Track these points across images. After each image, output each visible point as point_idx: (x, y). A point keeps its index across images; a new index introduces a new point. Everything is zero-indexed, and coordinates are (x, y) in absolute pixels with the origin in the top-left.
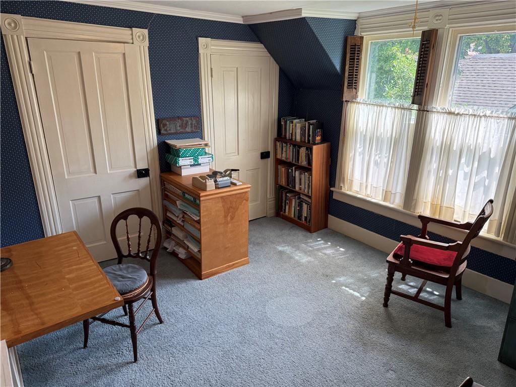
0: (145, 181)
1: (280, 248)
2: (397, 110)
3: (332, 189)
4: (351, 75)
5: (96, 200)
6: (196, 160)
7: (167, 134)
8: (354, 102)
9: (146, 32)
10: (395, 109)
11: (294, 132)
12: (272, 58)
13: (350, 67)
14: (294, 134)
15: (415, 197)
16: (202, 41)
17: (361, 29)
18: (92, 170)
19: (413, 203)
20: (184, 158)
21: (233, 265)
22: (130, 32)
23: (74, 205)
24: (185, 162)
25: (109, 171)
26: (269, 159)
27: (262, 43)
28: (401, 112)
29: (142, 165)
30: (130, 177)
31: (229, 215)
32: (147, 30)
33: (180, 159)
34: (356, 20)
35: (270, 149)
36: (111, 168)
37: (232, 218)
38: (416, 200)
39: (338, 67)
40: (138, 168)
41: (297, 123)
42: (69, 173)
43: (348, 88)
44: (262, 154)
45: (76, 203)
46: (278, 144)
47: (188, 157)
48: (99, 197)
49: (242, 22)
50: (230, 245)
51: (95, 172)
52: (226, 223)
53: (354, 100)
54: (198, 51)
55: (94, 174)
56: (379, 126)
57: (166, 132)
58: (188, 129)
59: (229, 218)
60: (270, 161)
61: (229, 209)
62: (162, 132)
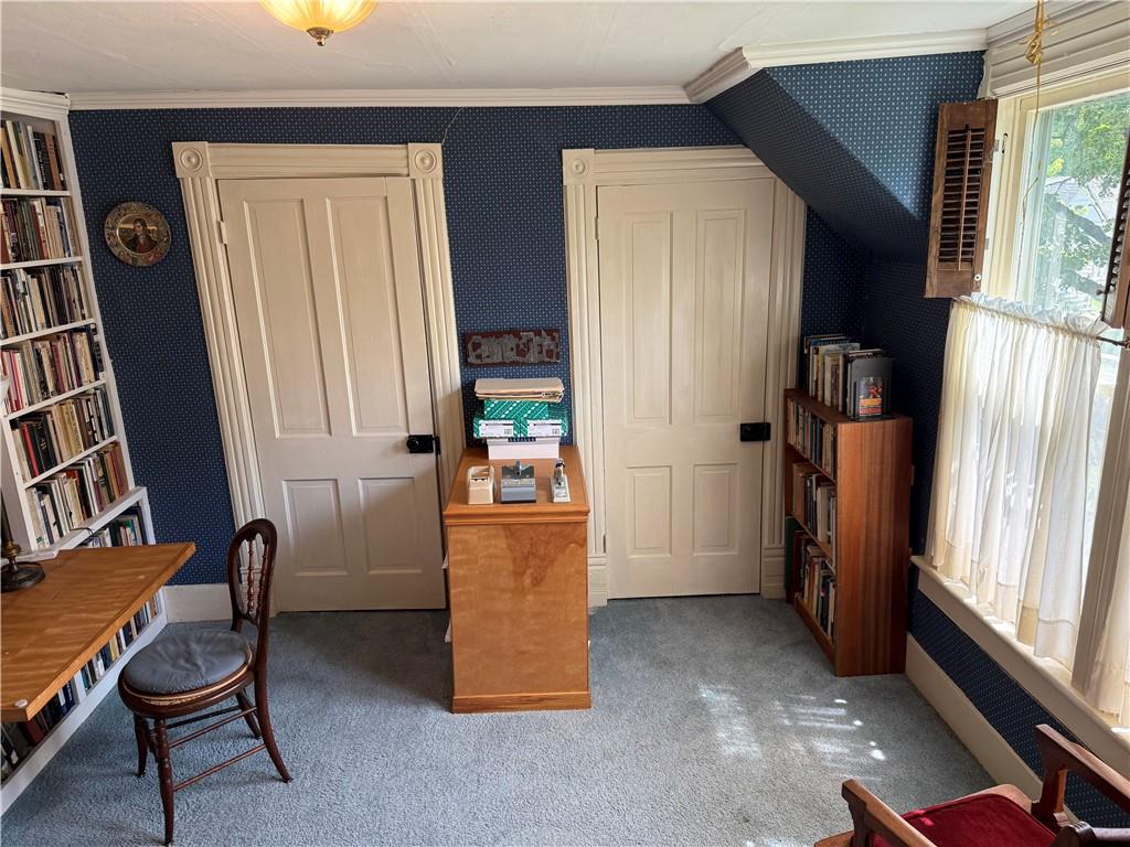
0: (426, 460)
1: (706, 693)
2: (1061, 336)
3: (915, 559)
4: (950, 222)
5: (330, 485)
6: (520, 426)
7: (479, 366)
8: (965, 303)
9: (437, 148)
10: (1057, 334)
11: (820, 377)
12: (779, 180)
13: (946, 197)
14: (820, 382)
15: (1100, 658)
16: (571, 157)
17: (994, 76)
18: (323, 426)
19: (1095, 676)
20: (492, 422)
21: (542, 699)
22: (404, 152)
23: (290, 490)
24: (493, 431)
25: (354, 433)
26: (768, 444)
27: (746, 146)
28: (1071, 343)
29: (423, 428)
30: (396, 448)
31: (529, 571)
32: (439, 146)
33: (481, 422)
34: (983, 52)
35: (773, 417)
36: (360, 427)
37: (537, 582)
38: (1103, 666)
39: (907, 198)
40: (412, 433)
41: (828, 353)
42: (283, 429)
43: (941, 260)
44: (743, 426)
45: (295, 486)
46: (791, 406)
47: (505, 419)
48: (336, 480)
49: (686, 101)
50: (531, 647)
51: (330, 433)
52: (520, 592)
53: (963, 297)
54: (562, 182)
55: (328, 436)
56: (1017, 389)
57: (479, 362)
58: (532, 357)
59: (527, 581)
60: (772, 449)
61: (527, 558)
62: (472, 359)
